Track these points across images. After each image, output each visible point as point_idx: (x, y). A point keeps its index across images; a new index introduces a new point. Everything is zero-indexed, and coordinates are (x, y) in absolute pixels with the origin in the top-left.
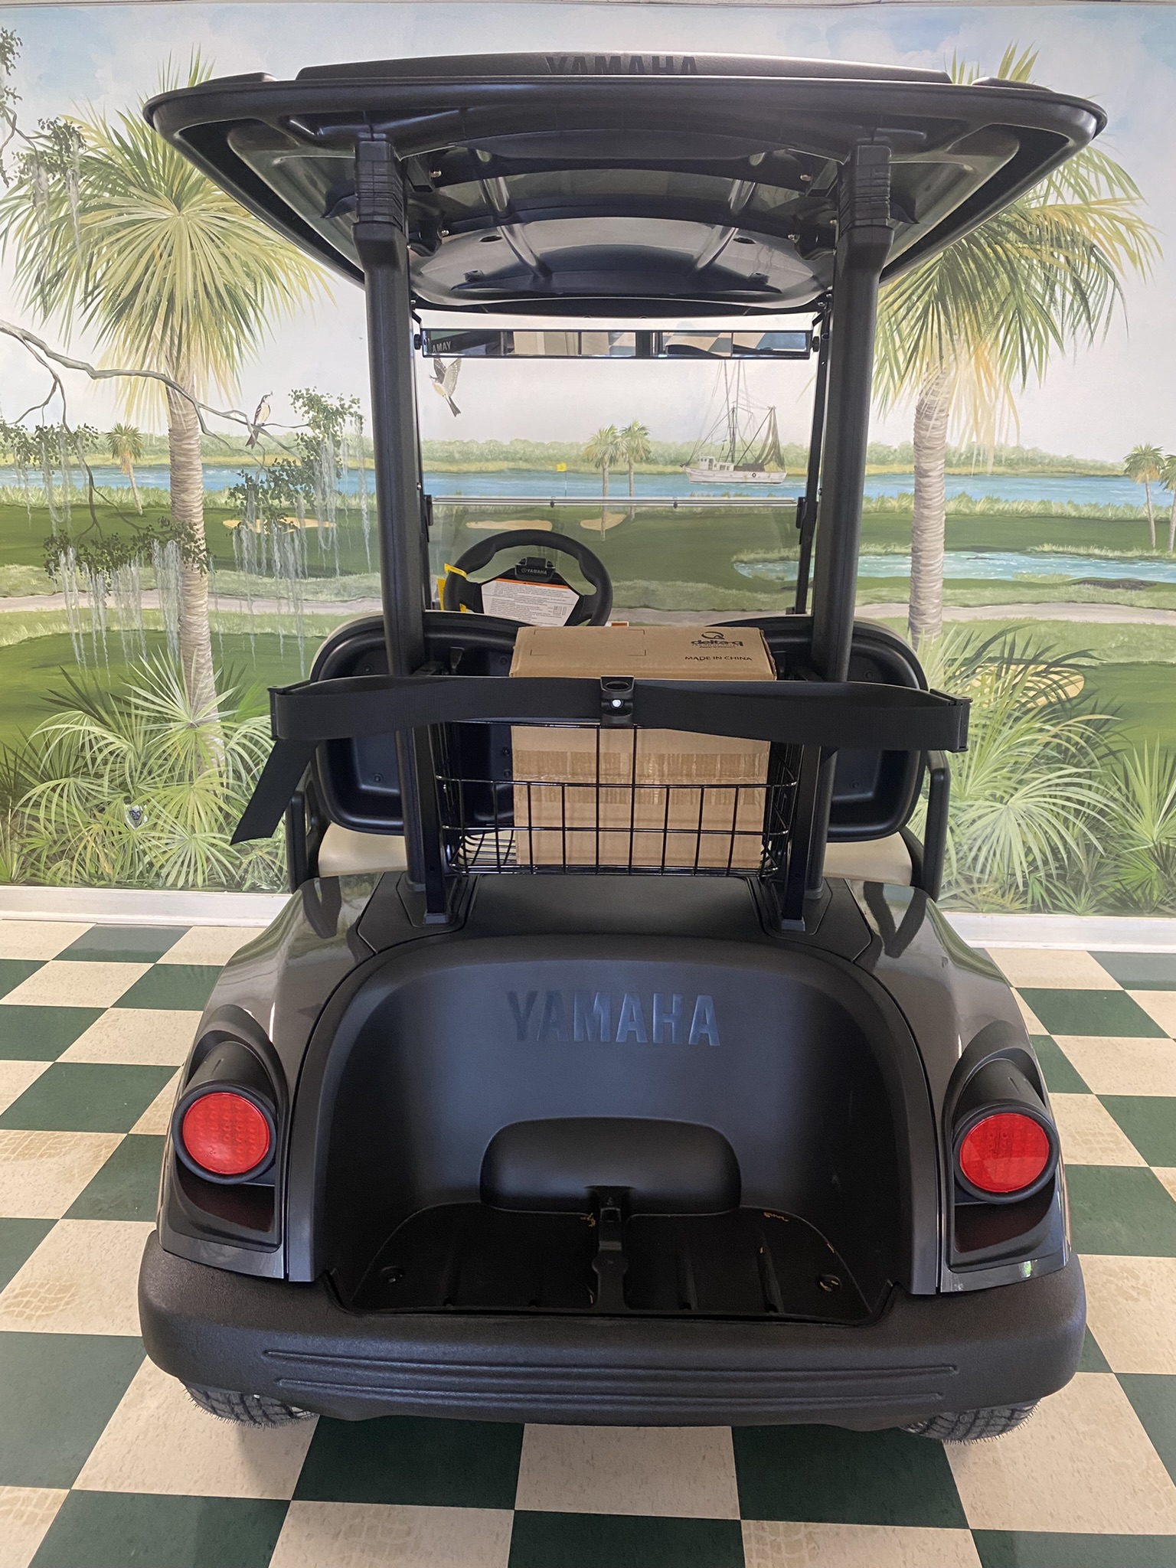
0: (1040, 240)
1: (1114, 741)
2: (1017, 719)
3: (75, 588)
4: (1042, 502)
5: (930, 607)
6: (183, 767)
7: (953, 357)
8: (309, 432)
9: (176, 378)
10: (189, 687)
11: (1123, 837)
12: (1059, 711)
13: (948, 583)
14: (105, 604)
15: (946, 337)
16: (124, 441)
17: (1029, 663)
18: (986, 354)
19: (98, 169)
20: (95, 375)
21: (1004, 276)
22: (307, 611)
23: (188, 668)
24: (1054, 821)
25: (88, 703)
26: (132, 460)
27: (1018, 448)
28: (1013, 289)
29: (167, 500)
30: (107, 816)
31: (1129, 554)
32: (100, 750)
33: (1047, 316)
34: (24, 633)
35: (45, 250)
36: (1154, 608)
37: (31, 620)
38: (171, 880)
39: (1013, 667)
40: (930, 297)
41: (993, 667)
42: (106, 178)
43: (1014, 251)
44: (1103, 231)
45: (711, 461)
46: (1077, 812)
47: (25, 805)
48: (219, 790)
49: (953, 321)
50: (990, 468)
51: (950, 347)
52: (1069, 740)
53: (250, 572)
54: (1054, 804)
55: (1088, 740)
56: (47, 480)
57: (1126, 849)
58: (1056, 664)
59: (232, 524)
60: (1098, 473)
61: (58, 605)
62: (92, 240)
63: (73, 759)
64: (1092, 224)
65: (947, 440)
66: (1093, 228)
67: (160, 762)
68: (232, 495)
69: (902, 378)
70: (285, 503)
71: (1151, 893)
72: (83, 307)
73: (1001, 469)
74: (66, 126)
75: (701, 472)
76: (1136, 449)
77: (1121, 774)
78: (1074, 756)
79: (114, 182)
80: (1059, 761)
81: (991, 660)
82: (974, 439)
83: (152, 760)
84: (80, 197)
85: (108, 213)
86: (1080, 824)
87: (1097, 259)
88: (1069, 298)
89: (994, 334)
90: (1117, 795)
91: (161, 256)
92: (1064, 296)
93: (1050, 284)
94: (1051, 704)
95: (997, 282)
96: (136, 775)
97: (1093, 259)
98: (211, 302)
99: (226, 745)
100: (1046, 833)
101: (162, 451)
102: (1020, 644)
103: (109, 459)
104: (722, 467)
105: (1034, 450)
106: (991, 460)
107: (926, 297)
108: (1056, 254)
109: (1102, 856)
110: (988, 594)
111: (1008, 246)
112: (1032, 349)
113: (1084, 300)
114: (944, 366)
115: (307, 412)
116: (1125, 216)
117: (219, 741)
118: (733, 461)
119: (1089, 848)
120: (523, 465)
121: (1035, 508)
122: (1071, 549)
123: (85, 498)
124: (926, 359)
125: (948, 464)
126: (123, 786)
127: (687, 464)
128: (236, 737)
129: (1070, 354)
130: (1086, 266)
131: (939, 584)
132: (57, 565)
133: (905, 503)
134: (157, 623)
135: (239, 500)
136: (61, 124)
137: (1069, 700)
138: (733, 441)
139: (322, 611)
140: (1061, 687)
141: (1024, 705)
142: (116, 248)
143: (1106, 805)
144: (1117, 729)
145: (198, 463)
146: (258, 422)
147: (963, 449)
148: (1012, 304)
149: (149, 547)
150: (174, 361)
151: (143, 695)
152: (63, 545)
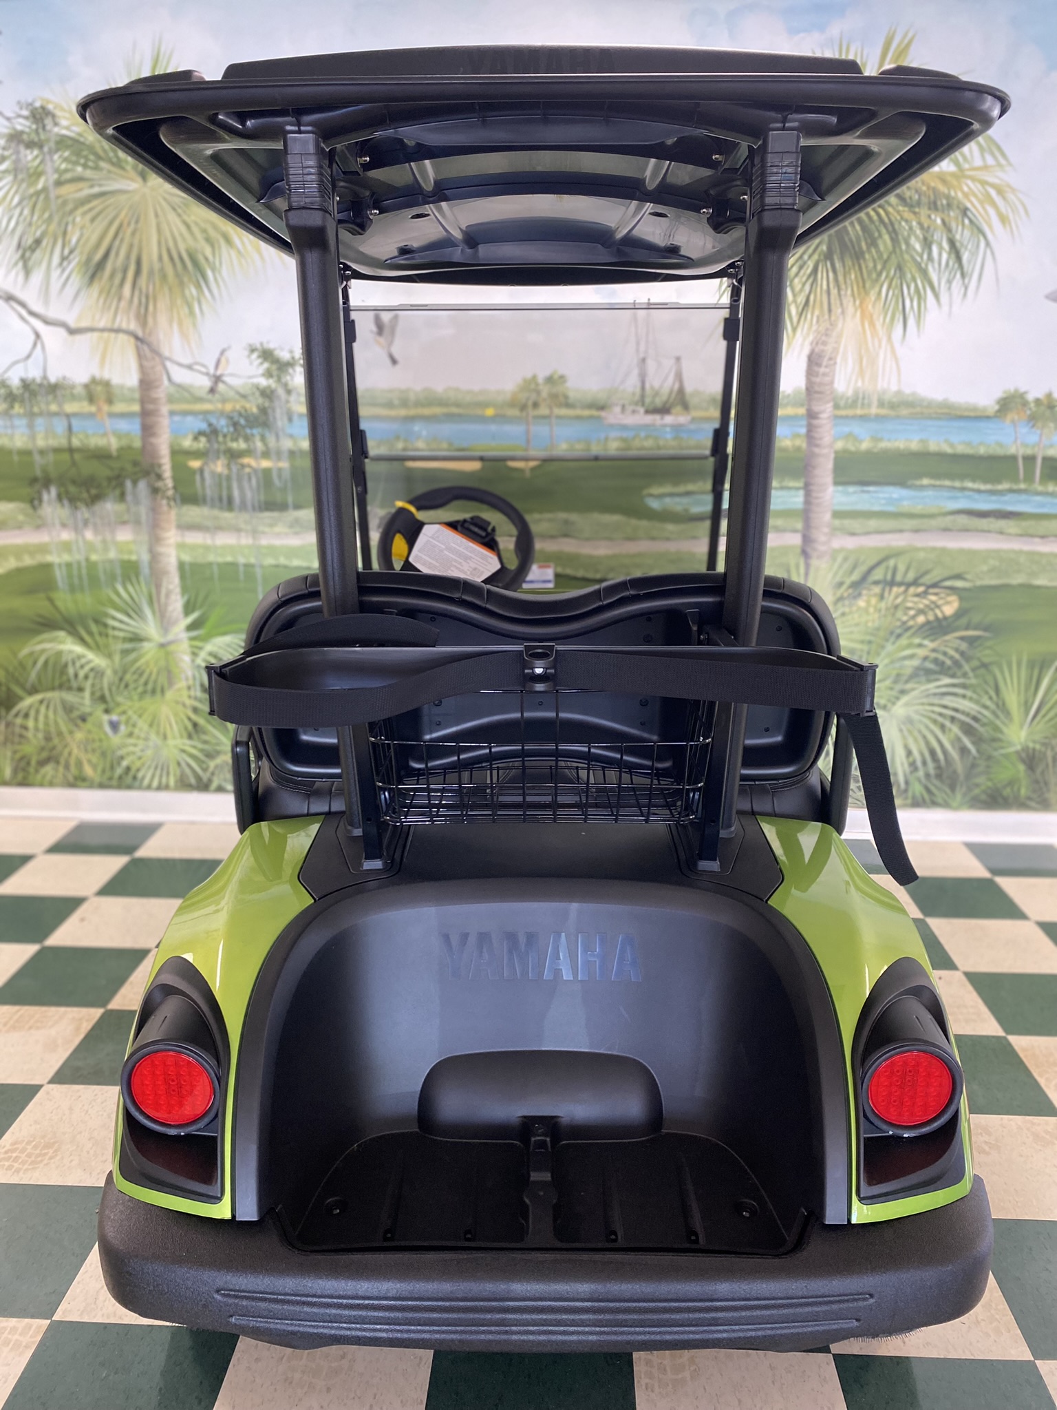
0: (919, 204)
1: (986, 655)
2: (899, 636)
3: (57, 522)
4: (922, 441)
5: (821, 536)
6: (155, 682)
7: (839, 310)
8: (263, 382)
9: (144, 332)
10: (160, 611)
11: (994, 740)
12: (938, 628)
13: (837, 514)
14: (83, 537)
15: (834, 292)
16: (99, 391)
17: (909, 585)
18: (870, 307)
19: (72, 146)
20: (72, 332)
21: (886, 237)
22: (264, 542)
23: (158, 593)
24: (932, 726)
25: (71, 625)
26: (106, 408)
27: (899, 392)
28: (894, 247)
29: (137, 444)
30: (89, 725)
31: (1000, 487)
32: (82, 667)
33: (924, 273)
34: (12, 563)
35: (25, 220)
36: (1021, 535)
37: (18, 551)
38: (146, 782)
39: (895, 589)
40: (819, 255)
41: (877, 589)
42: (78, 154)
43: (896, 214)
44: (975, 196)
45: (623, 407)
46: (953, 719)
47: (16, 715)
48: (188, 702)
49: (841, 278)
50: (874, 410)
51: (838, 302)
52: (945, 654)
53: (213, 506)
54: (933, 712)
55: (962, 654)
56: (31, 426)
57: (996, 749)
58: (935, 585)
59: (195, 464)
60: (972, 414)
61: (42, 538)
62: (68, 209)
63: (57, 675)
64: (966, 189)
65: (836, 385)
66: (967, 192)
67: (135, 677)
68: (196, 438)
69: (794, 329)
70: (241, 445)
71: (1019, 790)
72: (59, 271)
73: (883, 412)
74: (43, 108)
75: (614, 416)
76: (1005, 392)
77: (992, 683)
78: (949, 668)
79: (86, 158)
80: (935, 672)
81: (876, 583)
82: (860, 384)
83: (128, 677)
84: (57, 170)
85: (81, 185)
86: (955, 729)
87: (971, 221)
88: (945, 256)
89: (877, 289)
90: (988, 703)
91: (129, 224)
92: (940, 255)
93: (927, 243)
94: (928, 622)
95: (880, 242)
96: (114, 689)
97: (967, 221)
98: (174, 265)
99: (193, 661)
100: (924, 737)
101: (130, 400)
102: (901, 568)
103: (86, 407)
104: (634, 412)
105: (914, 394)
106: (875, 403)
107: (816, 257)
108: (933, 217)
109: (975, 758)
110: (873, 523)
111: (890, 209)
112: (912, 301)
113: (959, 258)
114: (833, 318)
115: (261, 364)
116: (996, 181)
117: (187, 658)
118: (643, 405)
119: (963, 751)
120: (455, 410)
121: (914, 446)
122: (947, 483)
123: (63, 442)
124: (817, 313)
125: (837, 407)
126: (102, 699)
127: (602, 408)
128: (203, 654)
129: (945, 308)
130: (960, 228)
131: (827, 517)
132: (41, 501)
133: (798, 442)
134: (130, 552)
135: (202, 443)
136: (38, 104)
137: (945, 618)
138: (643, 388)
139: (277, 542)
140: (938, 607)
141: (904, 623)
142: (89, 216)
143: (979, 713)
144: (989, 643)
145: (165, 409)
146: (219, 373)
147: (850, 393)
148: (894, 261)
149: (121, 485)
150: (143, 320)
151: (116, 619)
152: (47, 482)
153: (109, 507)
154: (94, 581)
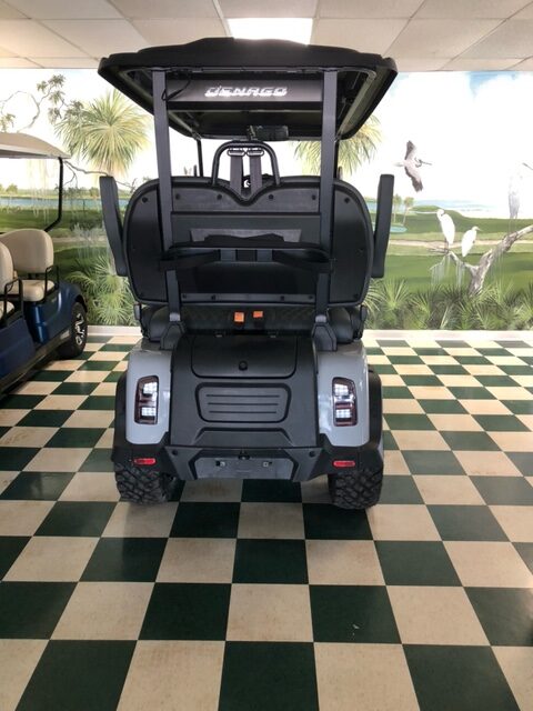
3: (79, 235)
6: (111, 288)
11: (385, 306)
14: (87, 239)
16: (94, 192)
19: (88, 115)
20: (86, 173)
25: (83, 269)
26: (96, 197)
32: (86, 283)
33: (356, 156)
35: (72, 137)
38: (107, 323)
57: (386, 309)
61: (74, 240)
62: (86, 134)
64: (368, 132)
67: (104, 287)
71: (394, 323)
72: (82, 153)
77: (384, 288)
79: (92, 118)
84: (82, 122)
85: (90, 127)
86: (373, 303)
88: (363, 152)
90: (383, 294)
91: (105, 139)
96: (97, 290)
98: (120, 152)
109: (379, 312)
113: (367, 153)
116: (377, 129)
126: (93, 294)
130: (367, 143)
132: (74, 228)
134: (103, 245)
136: (77, 102)
142: (93, 136)
146: (133, 187)
150: (109, 169)
151: (98, 267)
152: (76, 222)
153: (97, 230)
154: (91, 254)
